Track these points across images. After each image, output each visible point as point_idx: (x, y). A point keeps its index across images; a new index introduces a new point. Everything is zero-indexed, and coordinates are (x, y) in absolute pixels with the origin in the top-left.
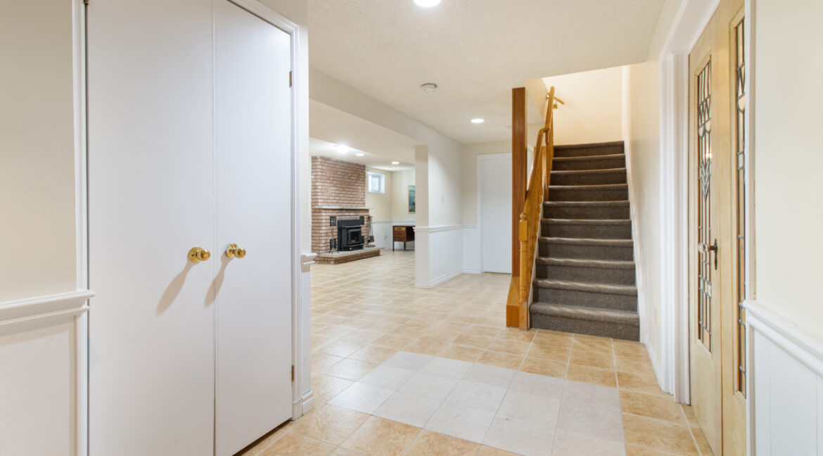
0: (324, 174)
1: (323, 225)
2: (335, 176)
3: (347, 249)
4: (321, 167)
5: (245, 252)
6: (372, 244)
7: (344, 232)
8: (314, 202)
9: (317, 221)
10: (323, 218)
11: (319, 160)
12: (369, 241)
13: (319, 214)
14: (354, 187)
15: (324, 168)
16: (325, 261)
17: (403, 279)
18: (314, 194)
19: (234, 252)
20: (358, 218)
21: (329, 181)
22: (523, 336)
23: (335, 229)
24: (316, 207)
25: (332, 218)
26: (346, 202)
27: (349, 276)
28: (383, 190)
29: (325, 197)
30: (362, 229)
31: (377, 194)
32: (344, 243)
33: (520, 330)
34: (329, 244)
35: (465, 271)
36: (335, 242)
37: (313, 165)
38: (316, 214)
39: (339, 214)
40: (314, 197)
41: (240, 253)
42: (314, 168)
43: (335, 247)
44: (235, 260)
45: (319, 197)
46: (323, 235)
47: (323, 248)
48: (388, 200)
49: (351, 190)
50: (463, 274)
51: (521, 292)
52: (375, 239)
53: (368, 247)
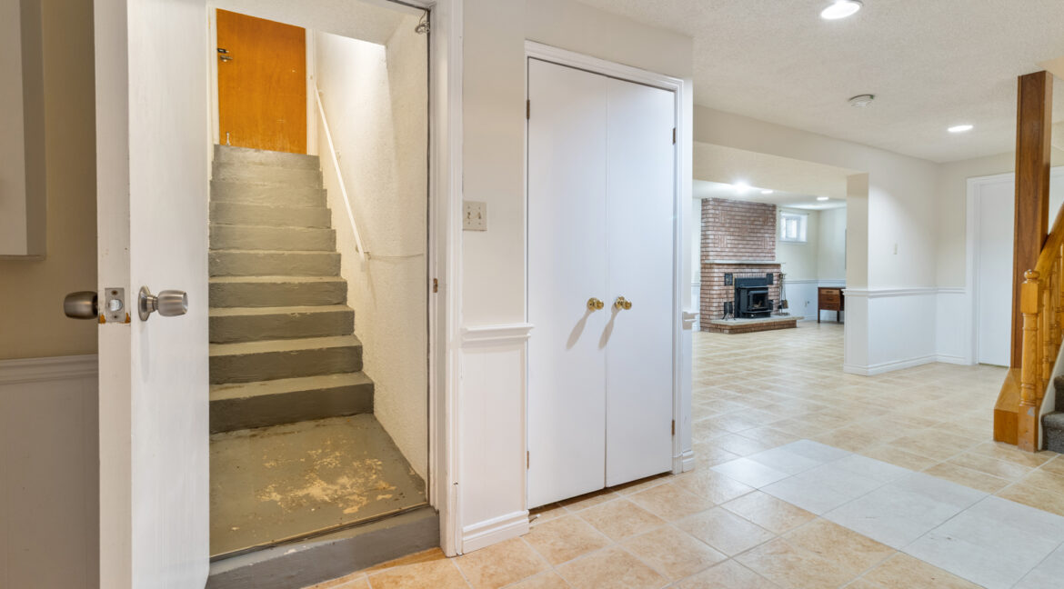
0: (717, 220)
1: (715, 283)
2: (733, 221)
3: (747, 315)
4: (713, 211)
5: (630, 304)
6: (784, 311)
7: (744, 294)
8: (704, 256)
9: (707, 279)
10: (715, 275)
11: (711, 203)
12: (780, 307)
13: (710, 270)
14: (759, 235)
15: (717, 212)
16: (718, 329)
17: (826, 359)
18: (704, 245)
19: (621, 304)
20: (764, 276)
21: (723, 229)
22: (1023, 456)
23: (732, 290)
24: (707, 262)
25: (727, 275)
26: (747, 254)
27: (749, 350)
28: (803, 237)
29: (719, 250)
30: (770, 290)
31: (795, 244)
32: (743, 308)
33: (1020, 448)
34: (722, 308)
35: (940, 359)
36: (731, 306)
37: (703, 210)
38: (707, 271)
39: (737, 270)
40: (704, 250)
41: (627, 306)
42: (704, 213)
43: (731, 313)
44: (623, 311)
45: (710, 249)
46: (715, 296)
47: (715, 313)
48: (812, 250)
49: (755, 239)
50: (936, 363)
51: (1023, 391)
52: (789, 304)
53: (779, 314)
